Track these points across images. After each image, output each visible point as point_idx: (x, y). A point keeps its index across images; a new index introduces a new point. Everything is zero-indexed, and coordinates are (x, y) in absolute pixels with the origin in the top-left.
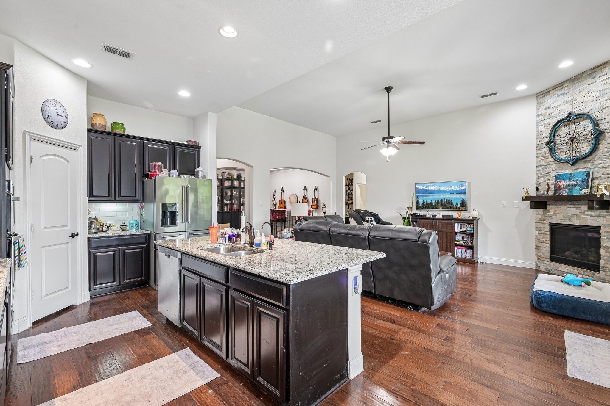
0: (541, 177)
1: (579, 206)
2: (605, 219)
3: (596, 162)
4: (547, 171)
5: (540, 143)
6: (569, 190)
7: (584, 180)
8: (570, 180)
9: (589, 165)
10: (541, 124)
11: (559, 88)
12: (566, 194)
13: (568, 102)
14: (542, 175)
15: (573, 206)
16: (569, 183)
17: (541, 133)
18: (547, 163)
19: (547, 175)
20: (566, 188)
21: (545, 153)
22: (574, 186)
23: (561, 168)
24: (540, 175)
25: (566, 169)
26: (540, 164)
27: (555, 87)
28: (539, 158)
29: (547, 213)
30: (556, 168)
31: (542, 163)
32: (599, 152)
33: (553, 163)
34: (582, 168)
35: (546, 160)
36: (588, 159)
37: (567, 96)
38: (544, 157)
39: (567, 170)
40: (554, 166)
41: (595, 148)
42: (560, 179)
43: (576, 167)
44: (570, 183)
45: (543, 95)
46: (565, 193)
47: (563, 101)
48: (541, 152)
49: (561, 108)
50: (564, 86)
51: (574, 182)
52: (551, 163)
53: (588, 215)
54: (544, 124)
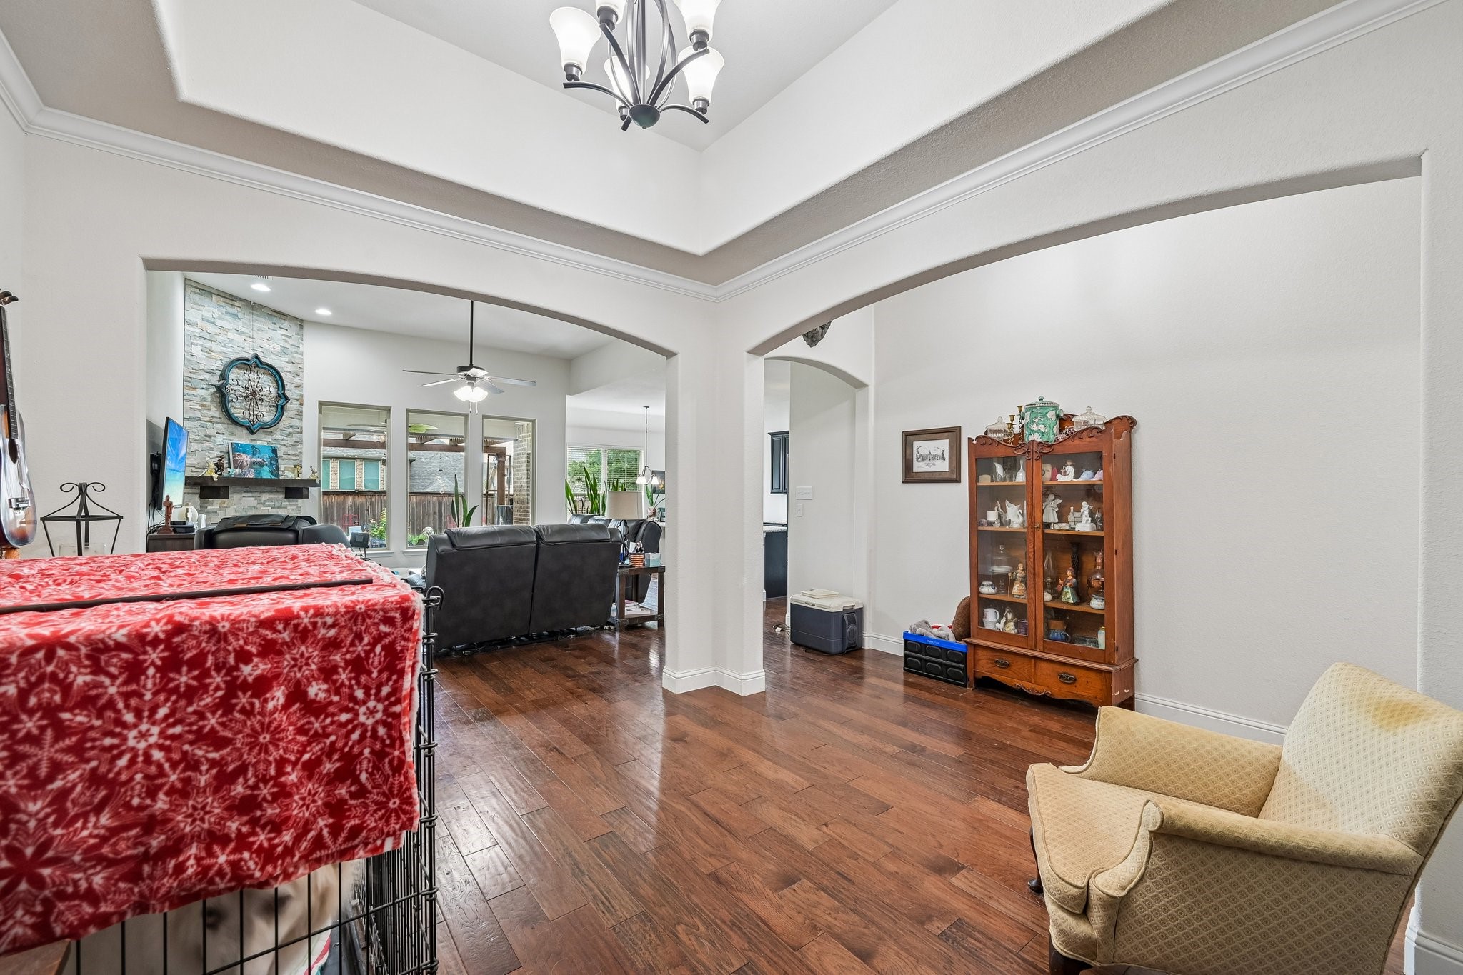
0: (195, 440)
1: (257, 494)
2: (286, 510)
3: (278, 437)
4: (209, 432)
5: (193, 376)
6: (256, 470)
7: (271, 458)
8: (254, 455)
9: (269, 438)
10: (195, 342)
11: (228, 301)
12: (253, 476)
13: (243, 333)
14: (197, 438)
15: (250, 494)
16: (253, 459)
17: (195, 359)
18: (208, 419)
19: (208, 439)
20: (251, 467)
21: (204, 399)
22: (262, 464)
23: (234, 434)
24: (194, 437)
25: (240, 437)
26: (192, 416)
27: (222, 294)
28: (192, 403)
29: (209, 507)
30: (225, 431)
31: (198, 414)
32: (281, 424)
33: (218, 420)
34: (261, 441)
35: (205, 411)
36: (269, 430)
37: (240, 322)
38: (202, 405)
39: (243, 438)
40: (219, 426)
41: (277, 420)
42: (239, 451)
43: (254, 437)
44: (255, 459)
45: (198, 291)
46: (251, 474)
47: (236, 327)
48: (195, 393)
49: (231, 335)
50: (236, 304)
51: (260, 460)
52: (214, 420)
53: (269, 506)
54: (202, 346)
